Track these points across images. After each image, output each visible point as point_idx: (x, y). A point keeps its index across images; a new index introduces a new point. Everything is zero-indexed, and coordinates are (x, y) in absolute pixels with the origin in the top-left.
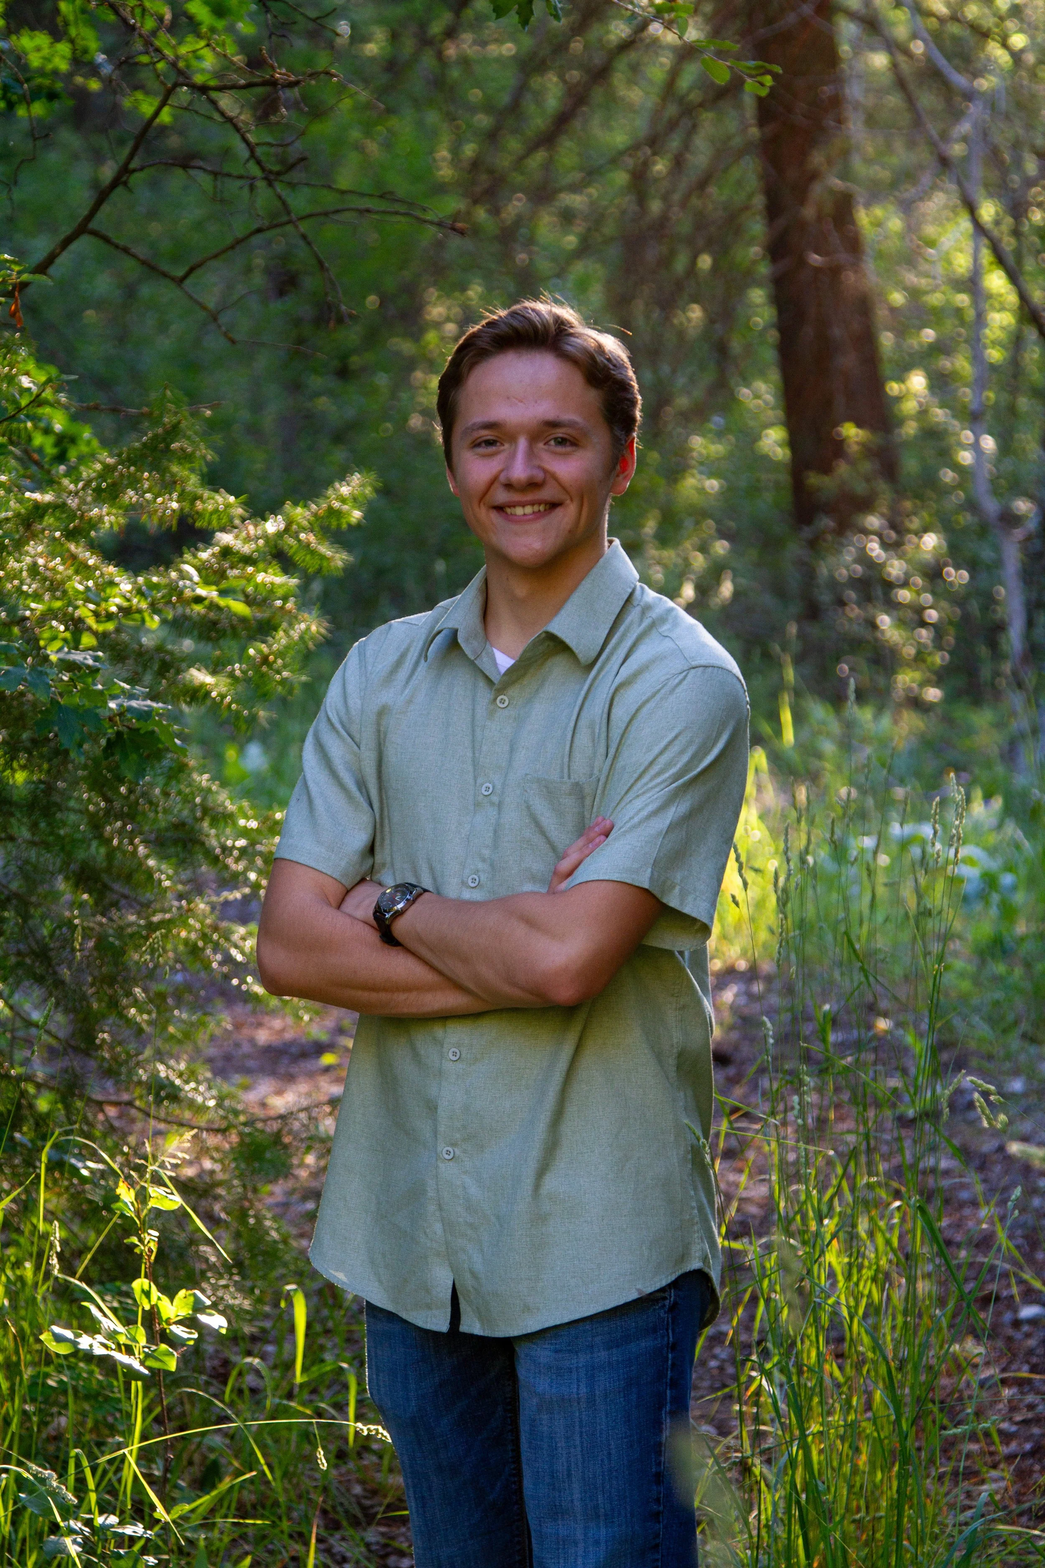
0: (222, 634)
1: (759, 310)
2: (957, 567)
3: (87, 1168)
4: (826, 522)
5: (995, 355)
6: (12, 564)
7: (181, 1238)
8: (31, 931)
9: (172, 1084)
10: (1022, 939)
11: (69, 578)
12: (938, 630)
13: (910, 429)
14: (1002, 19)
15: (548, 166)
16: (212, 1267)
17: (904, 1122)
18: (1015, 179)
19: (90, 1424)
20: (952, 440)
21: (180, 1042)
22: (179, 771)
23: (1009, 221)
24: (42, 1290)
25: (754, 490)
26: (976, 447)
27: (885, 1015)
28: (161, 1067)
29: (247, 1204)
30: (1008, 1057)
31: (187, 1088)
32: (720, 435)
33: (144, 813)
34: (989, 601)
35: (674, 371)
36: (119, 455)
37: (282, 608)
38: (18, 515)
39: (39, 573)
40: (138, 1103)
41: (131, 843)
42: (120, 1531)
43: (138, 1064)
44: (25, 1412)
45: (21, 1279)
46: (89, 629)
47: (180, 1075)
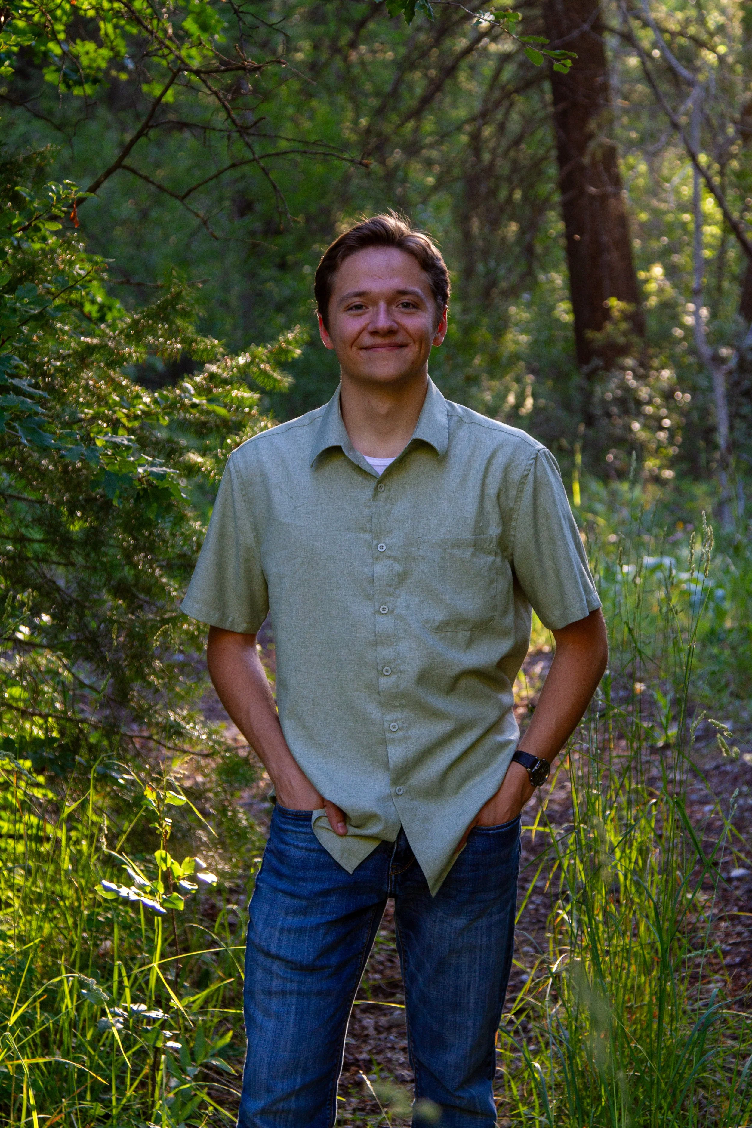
0: (210, 431)
1: (554, 225)
2: (683, 392)
3: (123, 778)
4: (597, 362)
5: (707, 253)
6: (73, 384)
7: (184, 825)
8: (85, 624)
9: (179, 724)
10: (730, 631)
11: (110, 393)
12: (671, 431)
13: (653, 301)
14: (711, 35)
15: (416, 130)
16: (205, 844)
17: (654, 750)
18: (720, 139)
19: (126, 945)
20: (680, 309)
21: (182, 698)
22: (181, 519)
23: (716, 166)
24: (94, 859)
25: (550, 341)
26: (696, 314)
27: (640, 681)
28: (171, 714)
29: (226, 804)
30: (722, 708)
31: (188, 727)
32: (528, 305)
33: (159, 547)
34: (705, 412)
35: (498, 265)
36: (142, 313)
37: (249, 413)
38: (76, 352)
39: (89, 391)
40: (155, 737)
41: (151, 567)
42: (148, 1014)
43: (156, 712)
44: (83, 938)
45: (80, 852)
46: (124, 426)
47: (184, 718)
